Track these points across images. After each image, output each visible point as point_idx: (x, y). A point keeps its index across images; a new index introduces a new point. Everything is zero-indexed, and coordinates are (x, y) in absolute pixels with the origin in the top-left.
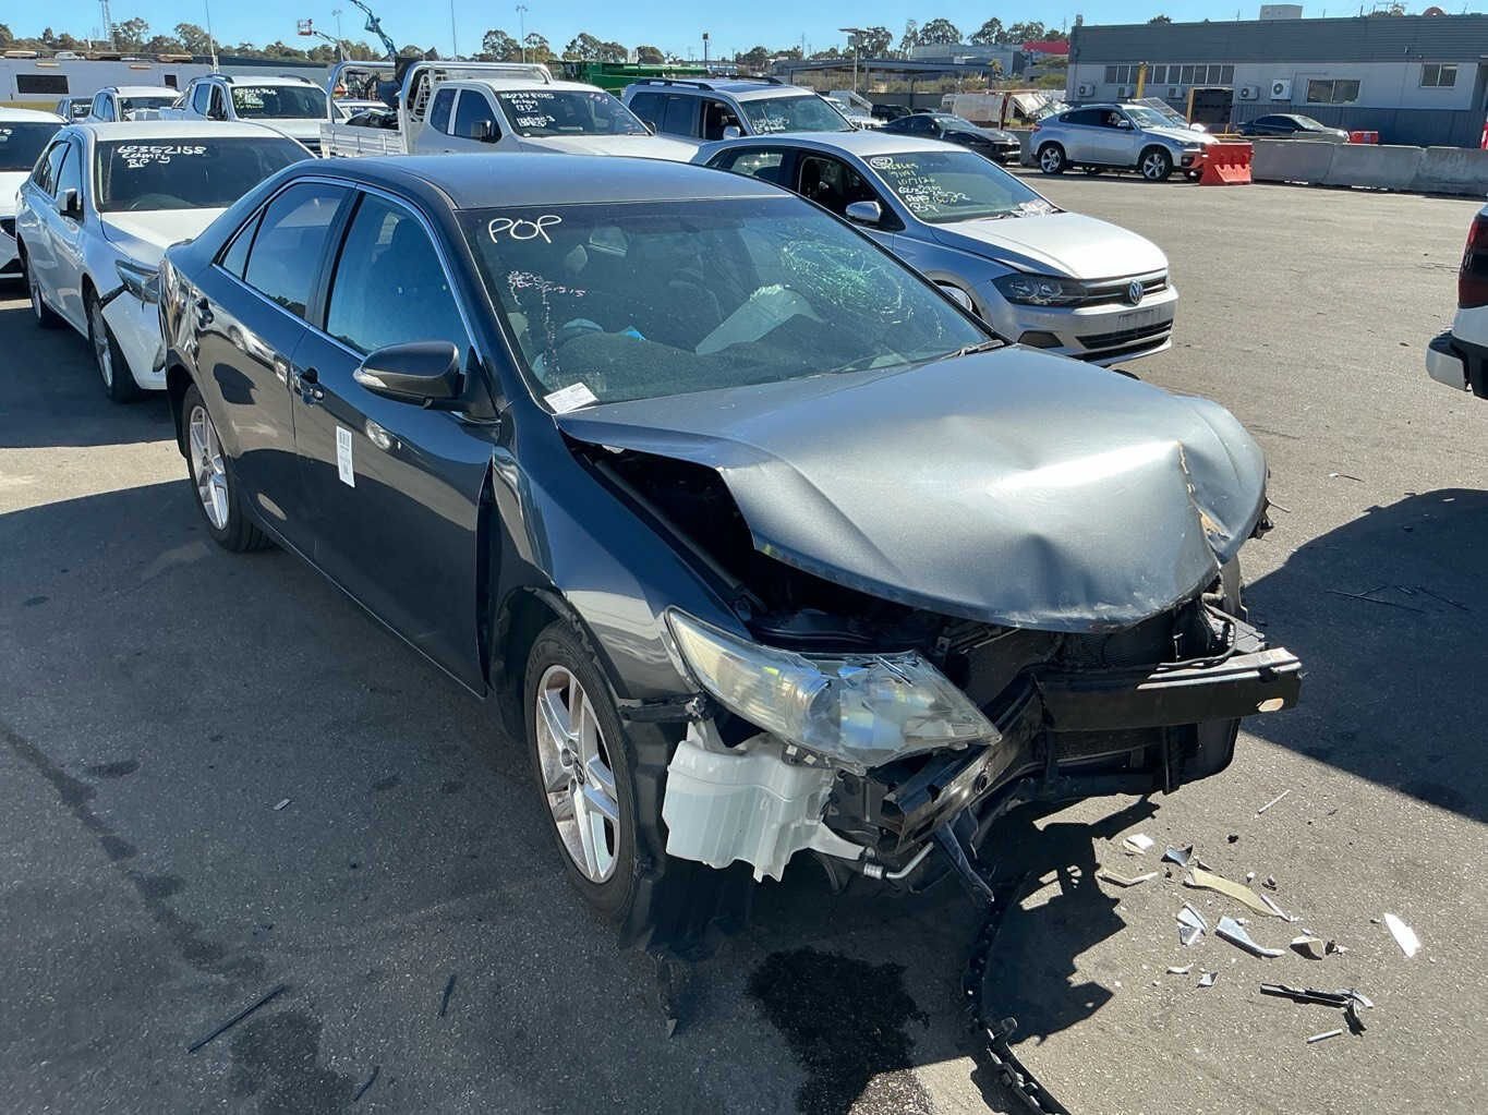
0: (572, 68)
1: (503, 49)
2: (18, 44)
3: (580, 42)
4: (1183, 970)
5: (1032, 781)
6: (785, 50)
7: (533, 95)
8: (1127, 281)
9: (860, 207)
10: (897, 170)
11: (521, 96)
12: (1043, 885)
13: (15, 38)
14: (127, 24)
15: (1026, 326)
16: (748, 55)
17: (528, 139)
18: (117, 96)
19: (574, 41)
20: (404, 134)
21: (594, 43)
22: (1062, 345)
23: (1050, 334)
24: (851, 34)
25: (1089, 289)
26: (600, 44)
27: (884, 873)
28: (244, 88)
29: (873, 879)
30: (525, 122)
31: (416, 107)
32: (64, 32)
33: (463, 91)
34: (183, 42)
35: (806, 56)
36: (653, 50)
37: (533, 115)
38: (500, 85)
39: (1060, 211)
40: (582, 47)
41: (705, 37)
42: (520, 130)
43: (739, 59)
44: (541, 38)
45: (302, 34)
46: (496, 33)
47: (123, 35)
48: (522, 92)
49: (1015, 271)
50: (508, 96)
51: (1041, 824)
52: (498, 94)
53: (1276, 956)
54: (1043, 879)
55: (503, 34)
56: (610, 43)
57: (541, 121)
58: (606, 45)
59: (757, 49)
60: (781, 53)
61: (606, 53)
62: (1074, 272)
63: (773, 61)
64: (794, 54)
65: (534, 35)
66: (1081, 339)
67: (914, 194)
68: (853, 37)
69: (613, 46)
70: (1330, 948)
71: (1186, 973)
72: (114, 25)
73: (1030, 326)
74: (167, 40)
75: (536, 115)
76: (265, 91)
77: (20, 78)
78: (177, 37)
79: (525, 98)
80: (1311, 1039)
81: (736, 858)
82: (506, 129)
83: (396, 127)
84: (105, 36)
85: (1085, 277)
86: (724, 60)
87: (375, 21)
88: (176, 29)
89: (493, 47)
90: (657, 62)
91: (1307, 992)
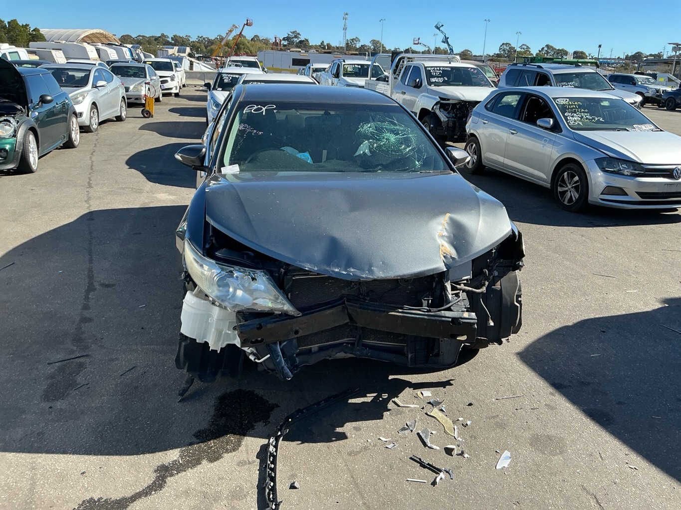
0: (528, 60)
1: (508, 51)
2: (311, 47)
3: (546, 49)
4: (385, 440)
5: (349, 345)
6: (653, 54)
7: (441, 69)
8: (674, 167)
9: (542, 121)
10: (569, 105)
11: (436, 69)
12: (366, 397)
13: (310, 45)
14: (352, 40)
15: (609, 184)
16: (632, 56)
17: (433, 87)
18: (312, 67)
19: (543, 49)
20: (390, 84)
21: (553, 49)
22: (628, 195)
23: (621, 189)
24: (674, 46)
25: (646, 169)
26: (556, 49)
27: (255, 359)
28: (348, 64)
29: (251, 360)
30: (433, 80)
31: (397, 73)
32: (328, 43)
33: (414, 66)
34: (372, 47)
35: (665, 57)
36: (582, 53)
37: (438, 77)
38: (428, 64)
39: (661, 131)
40: (546, 51)
41: (600, 46)
42: (430, 83)
43: (627, 58)
44: (527, 46)
45: (415, 44)
46: (506, 44)
47: (350, 44)
48: (437, 67)
49: (607, 156)
50: (430, 69)
51: (391, 377)
52: (426, 68)
53: (433, 449)
54: (368, 395)
55: (510, 44)
56: (561, 49)
57: (441, 80)
58: (558, 50)
59: (638, 53)
60: (651, 55)
61: (558, 53)
62: (639, 159)
63: (645, 59)
64: (659, 56)
65: (524, 45)
66: (639, 193)
67: (573, 117)
68: (675, 47)
69: (562, 50)
70: (462, 454)
71: (386, 441)
72: (347, 40)
73: (610, 184)
74: (366, 46)
75: (441, 77)
76: (356, 66)
77: (294, 60)
78: (370, 45)
79: (437, 70)
80: (409, 479)
81: (205, 340)
82: (425, 82)
83: (388, 81)
84: (343, 45)
85: (644, 162)
86: (619, 58)
87: (447, 39)
88: (370, 42)
89: (504, 50)
90: (583, 58)
91: (428, 464)
